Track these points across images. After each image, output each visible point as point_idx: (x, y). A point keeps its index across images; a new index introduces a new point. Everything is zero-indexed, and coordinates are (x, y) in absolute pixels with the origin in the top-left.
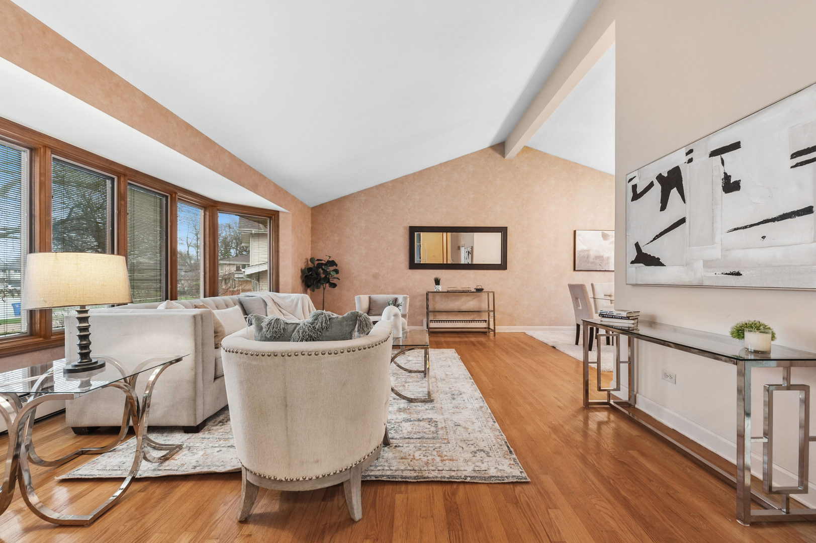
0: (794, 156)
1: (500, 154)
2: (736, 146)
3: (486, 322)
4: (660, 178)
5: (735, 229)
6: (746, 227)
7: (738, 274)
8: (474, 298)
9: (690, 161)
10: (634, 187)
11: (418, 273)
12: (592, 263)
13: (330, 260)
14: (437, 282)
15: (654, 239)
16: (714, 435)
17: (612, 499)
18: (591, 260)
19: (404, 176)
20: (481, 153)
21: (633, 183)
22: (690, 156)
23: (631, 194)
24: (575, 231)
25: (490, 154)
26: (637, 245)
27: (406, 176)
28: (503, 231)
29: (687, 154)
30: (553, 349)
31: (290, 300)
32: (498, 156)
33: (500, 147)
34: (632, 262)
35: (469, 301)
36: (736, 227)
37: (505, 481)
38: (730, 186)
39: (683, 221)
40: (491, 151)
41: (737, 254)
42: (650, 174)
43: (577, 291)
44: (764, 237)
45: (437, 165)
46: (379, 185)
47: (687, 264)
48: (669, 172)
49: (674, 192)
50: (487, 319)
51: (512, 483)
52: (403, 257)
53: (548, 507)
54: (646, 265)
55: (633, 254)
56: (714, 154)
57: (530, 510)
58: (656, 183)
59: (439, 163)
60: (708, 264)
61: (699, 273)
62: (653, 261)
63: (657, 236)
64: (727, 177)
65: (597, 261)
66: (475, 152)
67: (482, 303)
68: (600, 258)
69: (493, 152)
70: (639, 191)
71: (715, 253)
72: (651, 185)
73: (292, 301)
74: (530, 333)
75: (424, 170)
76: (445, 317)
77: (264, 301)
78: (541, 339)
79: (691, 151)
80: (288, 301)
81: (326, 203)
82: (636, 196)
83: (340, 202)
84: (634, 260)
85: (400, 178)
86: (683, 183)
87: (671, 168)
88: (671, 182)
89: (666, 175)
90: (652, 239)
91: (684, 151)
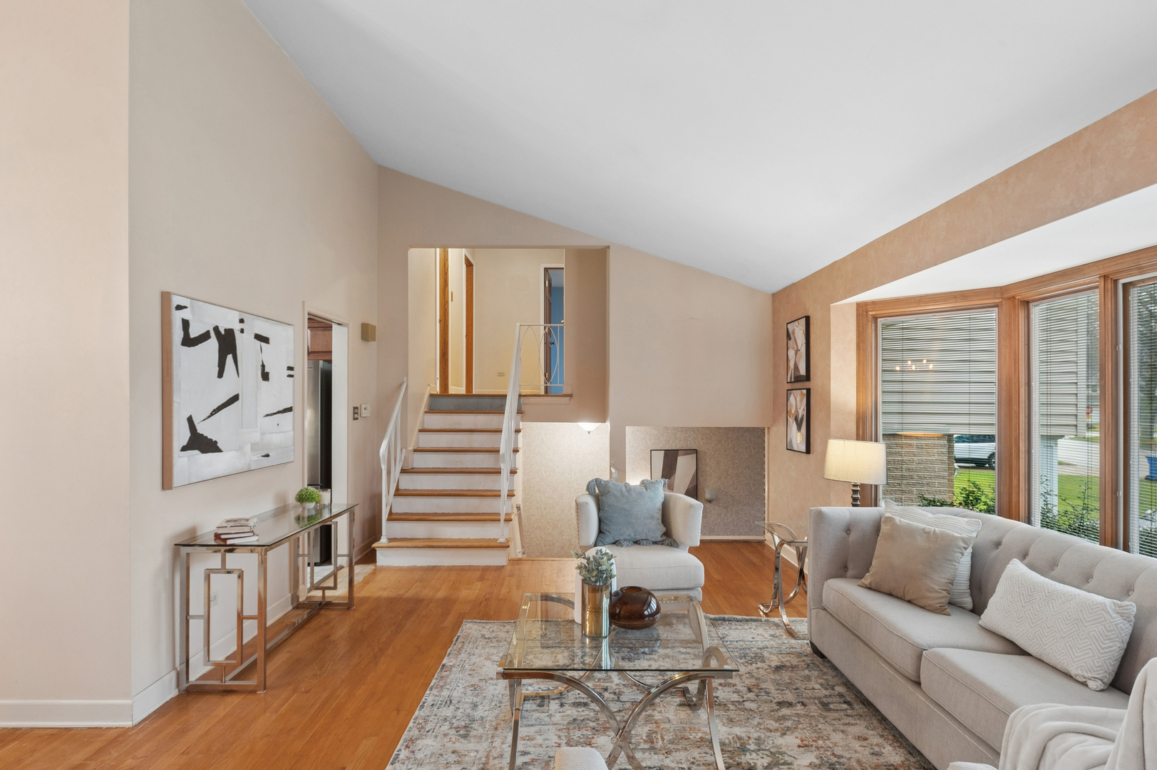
0: (288, 368)
2: (267, 340)
4: (217, 331)
6: (271, 415)
7: (268, 456)
9: (243, 331)
10: (186, 325)
15: (212, 414)
21: (184, 315)
22: (242, 325)
23: (181, 334)
26: (190, 420)
29: (240, 321)
34: (184, 449)
36: (267, 413)
38: (265, 375)
39: (235, 398)
41: (267, 439)
42: (208, 319)
44: (278, 425)
47: (239, 449)
48: (224, 330)
49: (229, 358)
54: (201, 452)
55: (185, 434)
56: (256, 337)
58: (213, 334)
60: (254, 449)
61: (247, 457)
62: (211, 446)
63: (214, 410)
64: (263, 366)
70: (194, 332)
71: (256, 437)
72: (205, 337)
79: (243, 320)
82: (188, 342)
84: (185, 444)
86: (237, 351)
87: (227, 328)
88: (227, 343)
89: (223, 332)
90: (209, 414)
91: (237, 316)
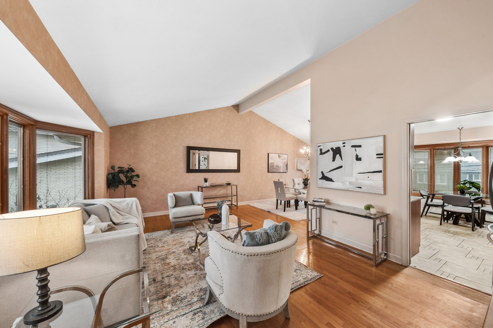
0: (377, 155)
1: (236, 110)
2: (360, 146)
3: (230, 201)
4: (332, 149)
5: (360, 173)
6: (363, 173)
7: (361, 188)
8: (224, 189)
9: (344, 146)
10: (321, 150)
11: (192, 175)
12: (275, 169)
13: (130, 167)
14: (206, 180)
15: (330, 171)
16: (352, 241)
17: (347, 272)
18: (274, 167)
19: (183, 114)
20: (227, 108)
21: (320, 147)
22: (344, 145)
23: (319, 152)
24: (268, 154)
25: (232, 110)
26: (322, 172)
27: (185, 114)
28: (238, 152)
29: (343, 143)
30: (268, 212)
31: (126, 203)
32: (236, 112)
33: (237, 107)
34: (320, 179)
35: (221, 190)
36: (360, 172)
37: (316, 279)
38: (358, 159)
39: (341, 167)
40: (232, 108)
41: (360, 181)
42: (328, 146)
43: (279, 185)
44: (368, 177)
45: (204, 111)
46: (166, 118)
47: (343, 182)
48: (336, 148)
49: (338, 156)
50: (231, 200)
51: (319, 278)
52: (183, 165)
53: (336, 283)
54: (326, 181)
55: (321, 176)
56: (353, 146)
57: (333, 286)
58: (330, 150)
59: (205, 110)
60: (351, 183)
61: (347, 186)
62: (330, 180)
64: (357, 156)
65: (277, 168)
66: (224, 107)
67: (228, 191)
68: (277, 166)
69: (233, 109)
70: (323, 151)
71: (353, 180)
72: (328, 151)
73: (128, 204)
74: (252, 205)
75: (196, 112)
76: (208, 201)
77: (106, 207)
78: (260, 208)
79: (344, 143)
80: (124, 204)
81: (124, 125)
82: (322, 153)
83: (136, 126)
85: (181, 115)
86: (342, 153)
87: (337, 147)
88: (337, 152)
89: (335, 149)
90: (329, 171)
91: (342, 142)
